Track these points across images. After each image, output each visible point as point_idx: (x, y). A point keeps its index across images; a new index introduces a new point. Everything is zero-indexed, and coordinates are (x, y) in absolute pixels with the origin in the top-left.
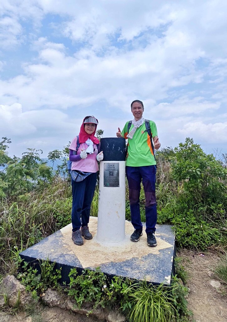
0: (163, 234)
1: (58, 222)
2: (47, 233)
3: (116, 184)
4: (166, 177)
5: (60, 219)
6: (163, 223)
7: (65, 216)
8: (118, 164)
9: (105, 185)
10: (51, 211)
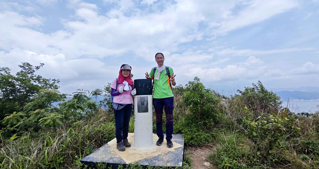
0: (176, 140)
1: (105, 139)
2: (98, 146)
3: (146, 110)
4: (178, 105)
5: (107, 136)
6: (177, 133)
7: (109, 134)
8: (147, 97)
9: (139, 111)
10: (100, 131)
